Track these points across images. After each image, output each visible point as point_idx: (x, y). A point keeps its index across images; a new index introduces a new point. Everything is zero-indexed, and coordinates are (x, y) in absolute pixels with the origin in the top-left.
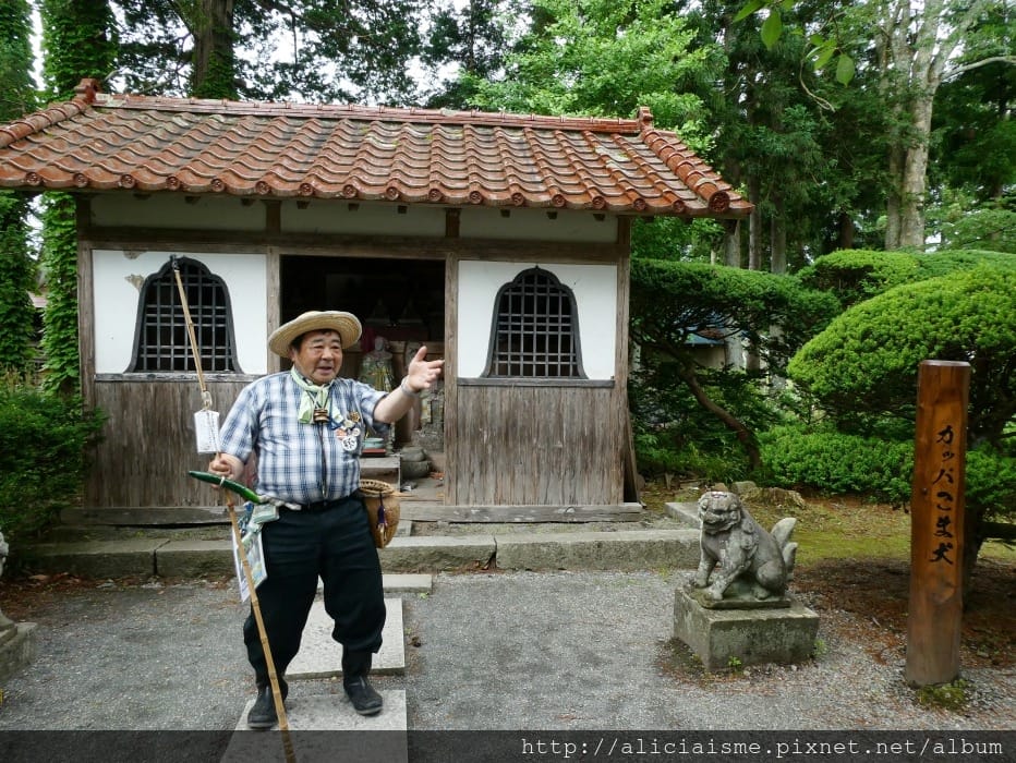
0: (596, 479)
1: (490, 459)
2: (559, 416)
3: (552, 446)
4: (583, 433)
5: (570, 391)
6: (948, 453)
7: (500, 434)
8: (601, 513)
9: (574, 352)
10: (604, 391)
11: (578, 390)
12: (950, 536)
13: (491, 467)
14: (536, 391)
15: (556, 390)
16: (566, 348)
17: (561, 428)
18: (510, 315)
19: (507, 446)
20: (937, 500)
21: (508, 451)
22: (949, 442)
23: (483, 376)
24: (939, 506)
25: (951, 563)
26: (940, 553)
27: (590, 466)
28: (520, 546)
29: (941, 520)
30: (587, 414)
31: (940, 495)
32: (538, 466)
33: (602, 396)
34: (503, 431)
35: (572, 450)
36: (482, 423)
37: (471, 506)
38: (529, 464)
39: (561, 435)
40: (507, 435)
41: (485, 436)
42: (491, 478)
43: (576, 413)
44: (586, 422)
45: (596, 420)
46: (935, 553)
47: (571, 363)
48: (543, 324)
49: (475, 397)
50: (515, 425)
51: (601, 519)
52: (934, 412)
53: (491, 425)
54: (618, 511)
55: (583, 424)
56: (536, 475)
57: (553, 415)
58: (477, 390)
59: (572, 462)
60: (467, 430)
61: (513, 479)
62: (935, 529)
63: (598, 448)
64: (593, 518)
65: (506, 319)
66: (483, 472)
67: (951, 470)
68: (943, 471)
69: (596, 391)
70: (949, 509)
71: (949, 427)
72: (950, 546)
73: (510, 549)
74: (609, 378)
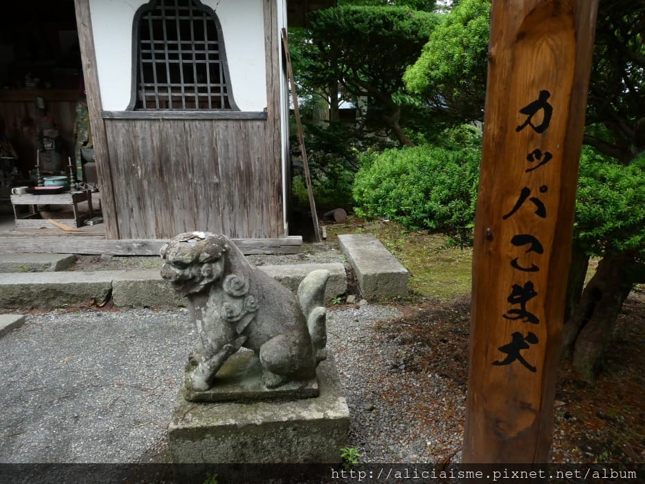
0: (255, 214)
1: (146, 194)
2: (214, 151)
3: (208, 181)
4: (239, 168)
5: (222, 124)
6: (538, 153)
7: (154, 169)
8: (262, 246)
9: (224, 82)
10: (258, 123)
11: (230, 124)
12: (534, 320)
13: (148, 202)
14: (187, 124)
15: (208, 123)
16: (215, 79)
17: (217, 164)
18: (152, 42)
19: (163, 181)
20: (510, 251)
21: (165, 187)
22: (541, 129)
23: (129, 108)
24: (514, 263)
25: (533, 369)
26: (513, 350)
27: (248, 201)
28: (136, 283)
29: (516, 288)
30: (241, 148)
31: (517, 241)
32: (196, 201)
33: (255, 128)
34: (157, 167)
35: (230, 185)
36: (134, 158)
37: (132, 240)
38: (187, 199)
39: (217, 169)
40: (161, 170)
41: (140, 172)
42: (150, 213)
43: (230, 147)
44: (241, 156)
45: (251, 152)
46: (503, 349)
47: (221, 94)
48: (189, 52)
49: (124, 131)
50: (168, 160)
51: (262, 252)
52: (514, 60)
53: (144, 160)
54: (277, 243)
55: (238, 158)
56: (196, 210)
57: (207, 149)
58: (126, 124)
59: (230, 196)
60: (121, 166)
61: (172, 214)
62: (504, 306)
63: (256, 182)
64: (253, 251)
65: (148, 47)
66: (142, 207)
67: (544, 189)
68: (525, 193)
69: (249, 124)
70: (535, 269)
71: (545, 95)
72: (533, 338)
73: (124, 286)
74: (262, 110)
